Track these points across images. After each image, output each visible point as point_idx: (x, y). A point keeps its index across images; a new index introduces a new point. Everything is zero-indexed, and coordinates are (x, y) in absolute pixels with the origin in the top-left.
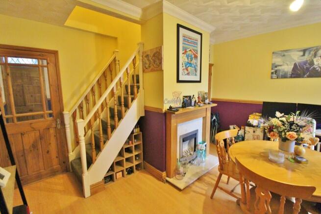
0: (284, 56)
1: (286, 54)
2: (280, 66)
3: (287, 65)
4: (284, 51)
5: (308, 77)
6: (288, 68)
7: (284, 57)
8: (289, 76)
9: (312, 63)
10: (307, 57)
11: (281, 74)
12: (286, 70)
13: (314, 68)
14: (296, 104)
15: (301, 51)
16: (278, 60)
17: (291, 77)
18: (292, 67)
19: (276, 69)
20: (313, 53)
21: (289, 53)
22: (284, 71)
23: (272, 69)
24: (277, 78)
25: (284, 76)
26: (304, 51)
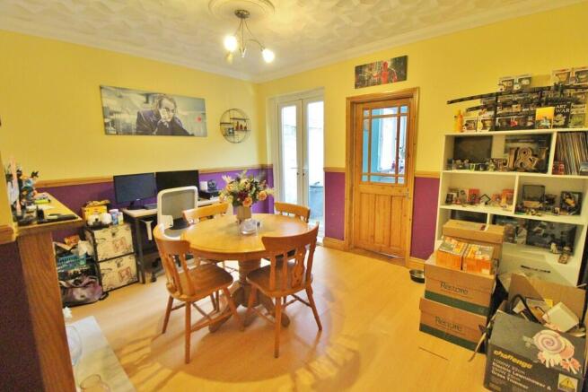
0: (121, 97)
1: (123, 94)
2: (118, 113)
3: (128, 113)
4: (119, 88)
5: (158, 134)
6: (130, 119)
7: (121, 100)
8: (133, 131)
9: (158, 116)
10: (151, 106)
11: (121, 127)
12: (128, 121)
13: (162, 123)
14: (153, 174)
15: (142, 95)
16: (112, 103)
17: (137, 134)
18: (136, 117)
19: (112, 117)
20: (157, 101)
21: (127, 95)
22: (125, 123)
23: (105, 117)
24: (117, 134)
25: (127, 132)
26: (147, 95)
